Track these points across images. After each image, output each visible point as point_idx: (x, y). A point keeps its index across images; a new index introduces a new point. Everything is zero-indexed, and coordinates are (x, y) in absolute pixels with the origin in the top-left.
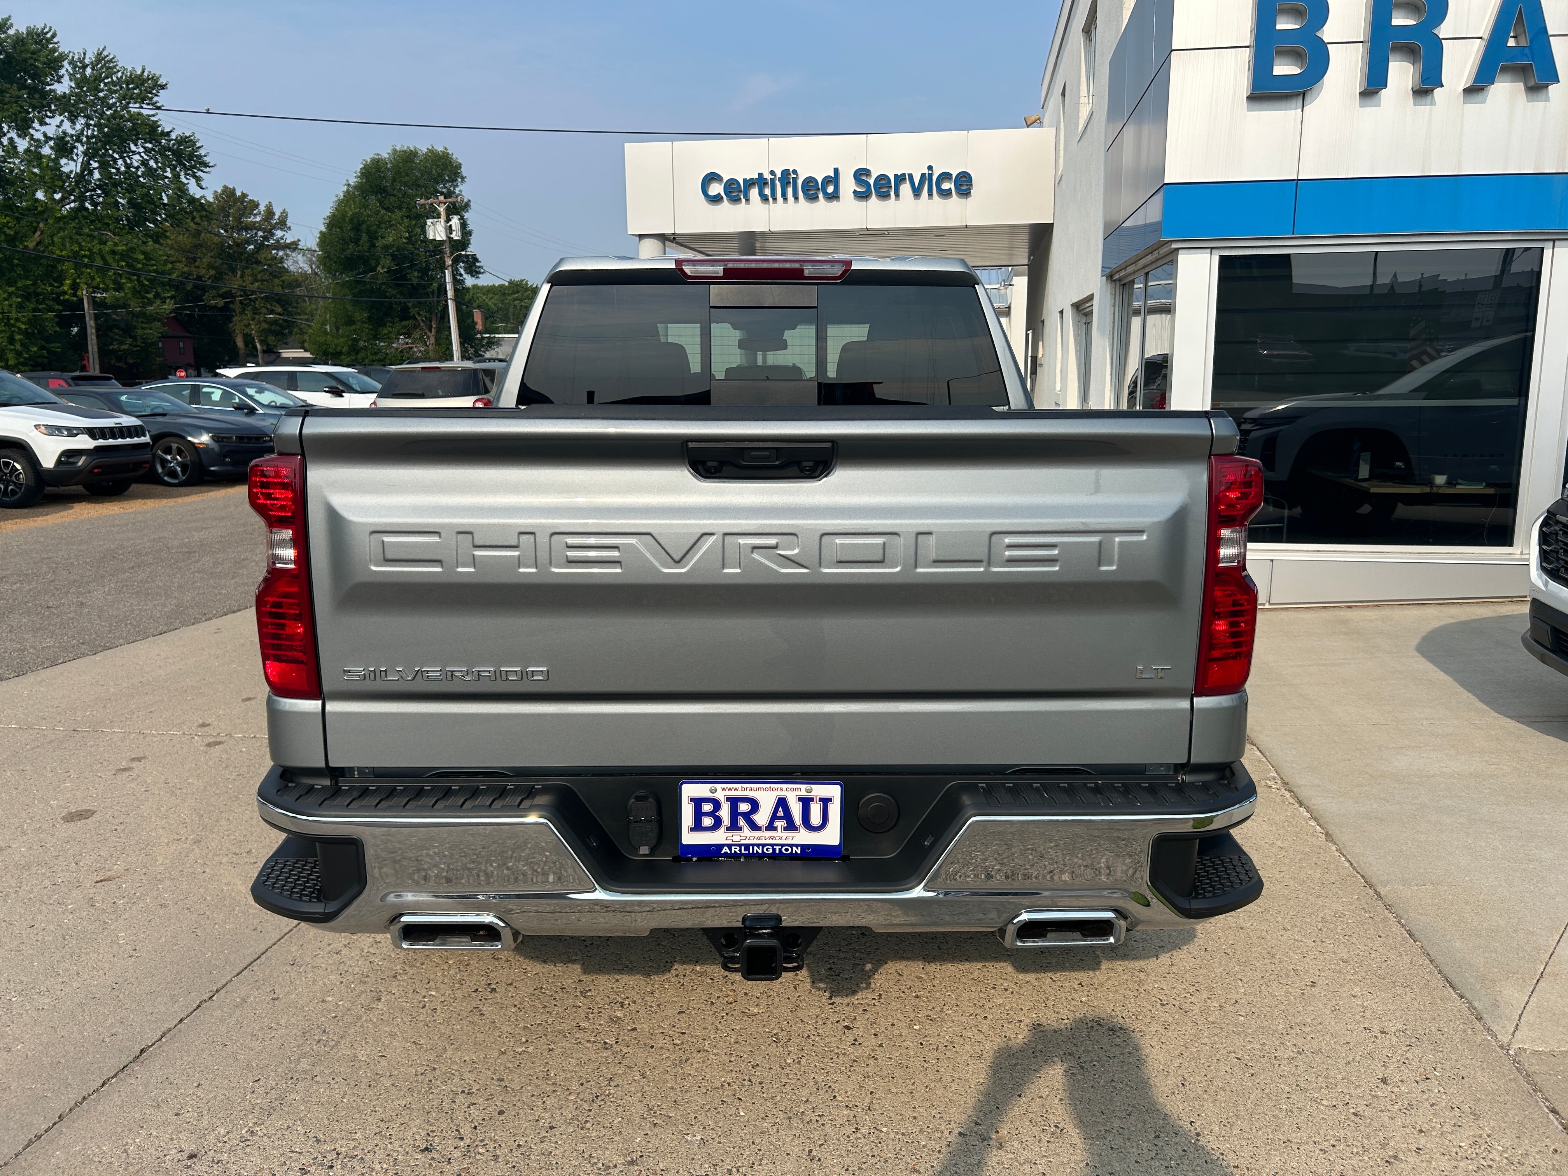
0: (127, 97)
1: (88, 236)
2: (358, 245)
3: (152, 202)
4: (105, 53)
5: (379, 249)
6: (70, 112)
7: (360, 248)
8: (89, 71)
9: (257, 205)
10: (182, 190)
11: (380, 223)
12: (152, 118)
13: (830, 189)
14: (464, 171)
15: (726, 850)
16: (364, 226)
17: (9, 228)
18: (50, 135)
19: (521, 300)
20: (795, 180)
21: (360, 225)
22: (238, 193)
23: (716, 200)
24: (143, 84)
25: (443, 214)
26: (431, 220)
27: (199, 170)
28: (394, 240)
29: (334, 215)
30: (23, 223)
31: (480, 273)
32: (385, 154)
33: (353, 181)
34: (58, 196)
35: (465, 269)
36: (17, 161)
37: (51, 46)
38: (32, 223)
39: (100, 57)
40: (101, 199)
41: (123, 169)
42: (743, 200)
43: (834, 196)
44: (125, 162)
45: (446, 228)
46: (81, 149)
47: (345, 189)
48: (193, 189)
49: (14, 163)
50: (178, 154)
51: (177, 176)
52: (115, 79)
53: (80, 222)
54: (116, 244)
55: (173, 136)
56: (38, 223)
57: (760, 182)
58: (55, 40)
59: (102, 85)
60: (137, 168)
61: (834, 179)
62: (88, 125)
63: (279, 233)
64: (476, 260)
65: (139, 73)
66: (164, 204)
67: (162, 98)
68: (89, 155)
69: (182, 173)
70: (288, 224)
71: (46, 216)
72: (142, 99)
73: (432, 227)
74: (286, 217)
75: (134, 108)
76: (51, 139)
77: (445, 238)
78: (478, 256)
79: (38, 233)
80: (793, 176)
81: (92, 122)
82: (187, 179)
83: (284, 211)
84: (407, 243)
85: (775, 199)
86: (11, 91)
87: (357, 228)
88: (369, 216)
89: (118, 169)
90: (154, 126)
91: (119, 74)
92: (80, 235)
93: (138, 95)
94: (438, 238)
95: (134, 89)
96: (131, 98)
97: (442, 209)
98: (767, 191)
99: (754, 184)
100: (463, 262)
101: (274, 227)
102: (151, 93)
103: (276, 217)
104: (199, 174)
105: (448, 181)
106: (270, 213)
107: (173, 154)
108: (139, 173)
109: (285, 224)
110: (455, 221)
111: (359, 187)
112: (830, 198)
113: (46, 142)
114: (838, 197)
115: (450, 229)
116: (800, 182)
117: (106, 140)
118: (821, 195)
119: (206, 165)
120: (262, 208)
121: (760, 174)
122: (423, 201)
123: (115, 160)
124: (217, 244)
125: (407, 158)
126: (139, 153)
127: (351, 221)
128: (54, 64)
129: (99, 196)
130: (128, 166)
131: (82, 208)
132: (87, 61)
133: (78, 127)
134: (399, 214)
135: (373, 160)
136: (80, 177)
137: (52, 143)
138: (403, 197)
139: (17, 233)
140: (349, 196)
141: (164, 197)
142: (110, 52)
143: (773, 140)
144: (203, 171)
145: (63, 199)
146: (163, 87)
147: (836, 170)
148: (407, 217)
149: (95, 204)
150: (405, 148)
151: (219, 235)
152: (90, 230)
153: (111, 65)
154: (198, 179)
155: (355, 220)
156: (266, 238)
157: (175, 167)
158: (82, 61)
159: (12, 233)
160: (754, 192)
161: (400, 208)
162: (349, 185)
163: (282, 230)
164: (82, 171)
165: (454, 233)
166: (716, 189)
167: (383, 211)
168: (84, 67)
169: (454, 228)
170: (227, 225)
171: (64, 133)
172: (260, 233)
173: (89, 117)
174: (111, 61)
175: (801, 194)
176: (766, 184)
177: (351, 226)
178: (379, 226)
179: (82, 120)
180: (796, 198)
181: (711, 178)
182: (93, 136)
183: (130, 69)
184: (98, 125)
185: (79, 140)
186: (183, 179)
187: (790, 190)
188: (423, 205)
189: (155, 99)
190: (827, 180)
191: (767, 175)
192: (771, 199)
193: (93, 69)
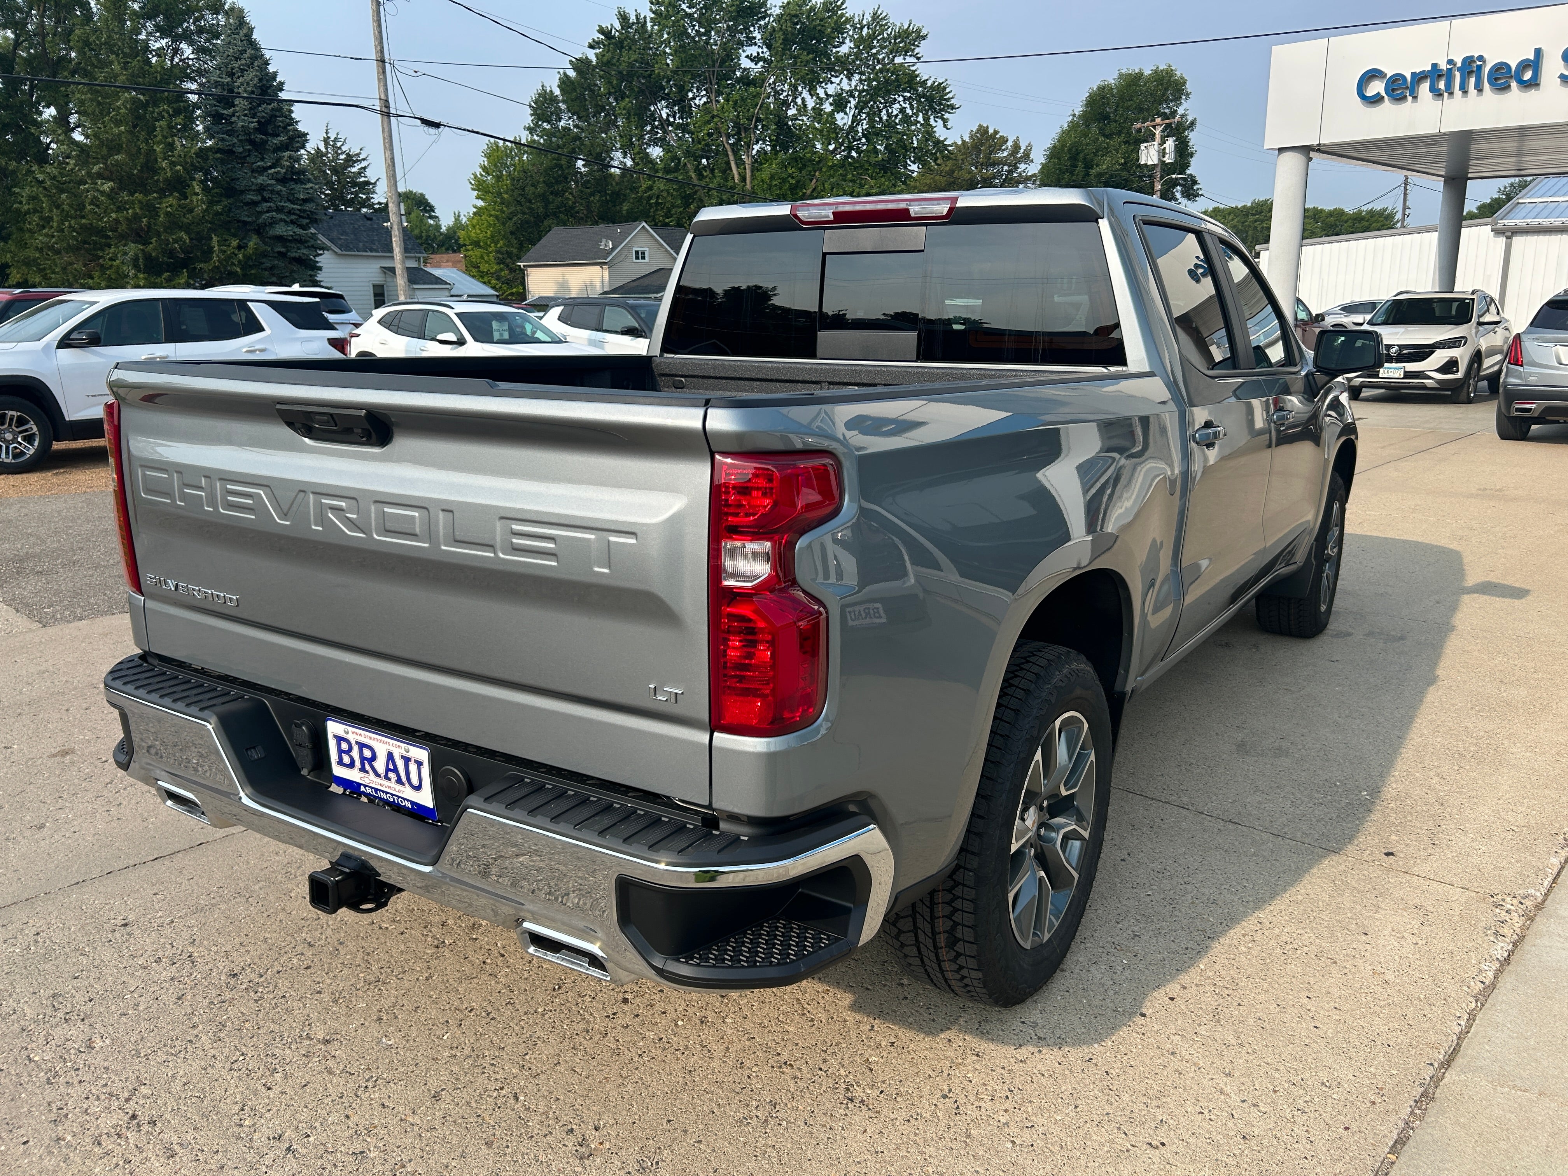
0: (895, 51)
1: (851, 181)
2: (1073, 175)
3: (904, 147)
4: (879, 13)
5: (1092, 177)
6: (848, 70)
7: (1074, 178)
8: (865, 32)
9: (1004, 140)
10: (929, 133)
11: (1097, 151)
12: (912, 68)
13: (1528, 75)
14: (1189, 87)
15: (362, 789)
16: (1081, 155)
17: (793, 178)
18: (830, 92)
19: (1262, 221)
20: (1479, 68)
21: (1078, 154)
22: (991, 131)
23: (1376, 100)
24: (907, 37)
25: (1158, 137)
26: (1145, 144)
27: (946, 112)
28: (1107, 168)
29: (1055, 147)
30: (804, 172)
31: (1198, 195)
32: (1111, 79)
33: (1078, 110)
34: (831, 147)
35: (1182, 192)
36: (805, 118)
37: (839, 12)
38: (810, 172)
39: (875, 16)
40: (865, 147)
41: (885, 118)
42: (1410, 98)
43: (1533, 84)
44: (887, 111)
45: (1159, 152)
46: (853, 102)
47: (1070, 119)
48: (940, 132)
49: (802, 120)
50: (930, 100)
51: (927, 119)
52: (885, 35)
53: (846, 170)
54: (872, 187)
55: (929, 83)
56: (815, 172)
57: (1435, 74)
58: (844, 7)
59: (875, 42)
60: (897, 116)
61: (1535, 63)
62: (861, 81)
63: (1022, 167)
64: (1195, 182)
65: (906, 27)
66: (915, 148)
67: (922, 49)
68: (860, 107)
69: (932, 117)
70: (1032, 156)
71: (821, 165)
72: (906, 52)
73: (1146, 151)
74: (1031, 150)
75: (899, 60)
76: (831, 96)
77: (1156, 162)
78: (1197, 178)
79: (814, 181)
80: (1478, 63)
81: (864, 77)
82: (936, 121)
83: (1029, 145)
84: (1121, 170)
85: (1451, 94)
86: (802, 56)
87: (1074, 158)
88: (1088, 144)
89: (881, 118)
90: (913, 76)
91: (890, 30)
92: (845, 180)
93: (903, 48)
94: (1150, 163)
95: (900, 42)
96: (897, 52)
97: (1158, 132)
98: (1442, 85)
99: (1425, 77)
100: (1181, 185)
101: (1019, 161)
102: (913, 44)
103: (1022, 151)
104: (947, 116)
105: (1172, 101)
106: (1016, 147)
107: (927, 100)
108: (897, 121)
109: (1029, 157)
110: (1170, 143)
111: (1084, 116)
112: (1526, 87)
113: (827, 99)
114: (1538, 85)
115: (1163, 153)
116: (1487, 70)
117: (874, 94)
118: (1514, 84)
119: (953, 107)
120: (1010, 143)
121: (1434, 66)
122: (1139, 125)
123: (880, 111)
124: (967, 181)
125: (1132, 81)
126: (899, 102)
127: (1070, 150)
128: (839, 29)
129: (864, 145)
130: (889, 115)
131: (849, 156)
132: (865, 22)
133: (853, 83)
134: (1117, 140)
135: (1099, 88)
136: (852, 128)
137: (831, 100)
138: (1125, 122)
139: (798, 182)
140: (1073, 126)
141: (915, 142)
142: (883, 11)
143: (1456, 22)
144: (949, 113)
145: (835, 149)
146: (924, 38)
147: (1538, 52)
148: (1125, 143)
149: (858, 151)
150: (1130, 72)
151: (970, 172)
152: (853, 176)
153: (884, 22)
154: (945, 121)
155: (1074, 150)
156: (1010, 172)
157: (927, 111)
158: (860, 23)
159: (794, 182)
160: (1425, 87)
161: (1119, 134)
162: (1074, 115)
163: (1025, 163)
164: (853, 122)
165: (1167, 156)
166: (1377, 87)
167: (1102, 138)
168: (862, 28)
169: (1167, 151)
170: (977, 162)
171: (842, 90)
172: (1006, 168)
173: (862, 73)
174: (884, 19)
175: (1486, 86)
176: (1440, 76)
177: (1068, 156)
178: (1095, 154)
179: (857, 77)
180: (1480, 90)
181: (1373, 75)
182: (864, 90)
183: (898, 25)
184: (869, 80)
185: (852, 96)
186: (932, 122)
187: (1472, 81)
188: (1139, 130)
189: (916, 51)
190: (1525, 65)
191: (1444, 66)
192: (1446, 94)
193: (868, 28)
